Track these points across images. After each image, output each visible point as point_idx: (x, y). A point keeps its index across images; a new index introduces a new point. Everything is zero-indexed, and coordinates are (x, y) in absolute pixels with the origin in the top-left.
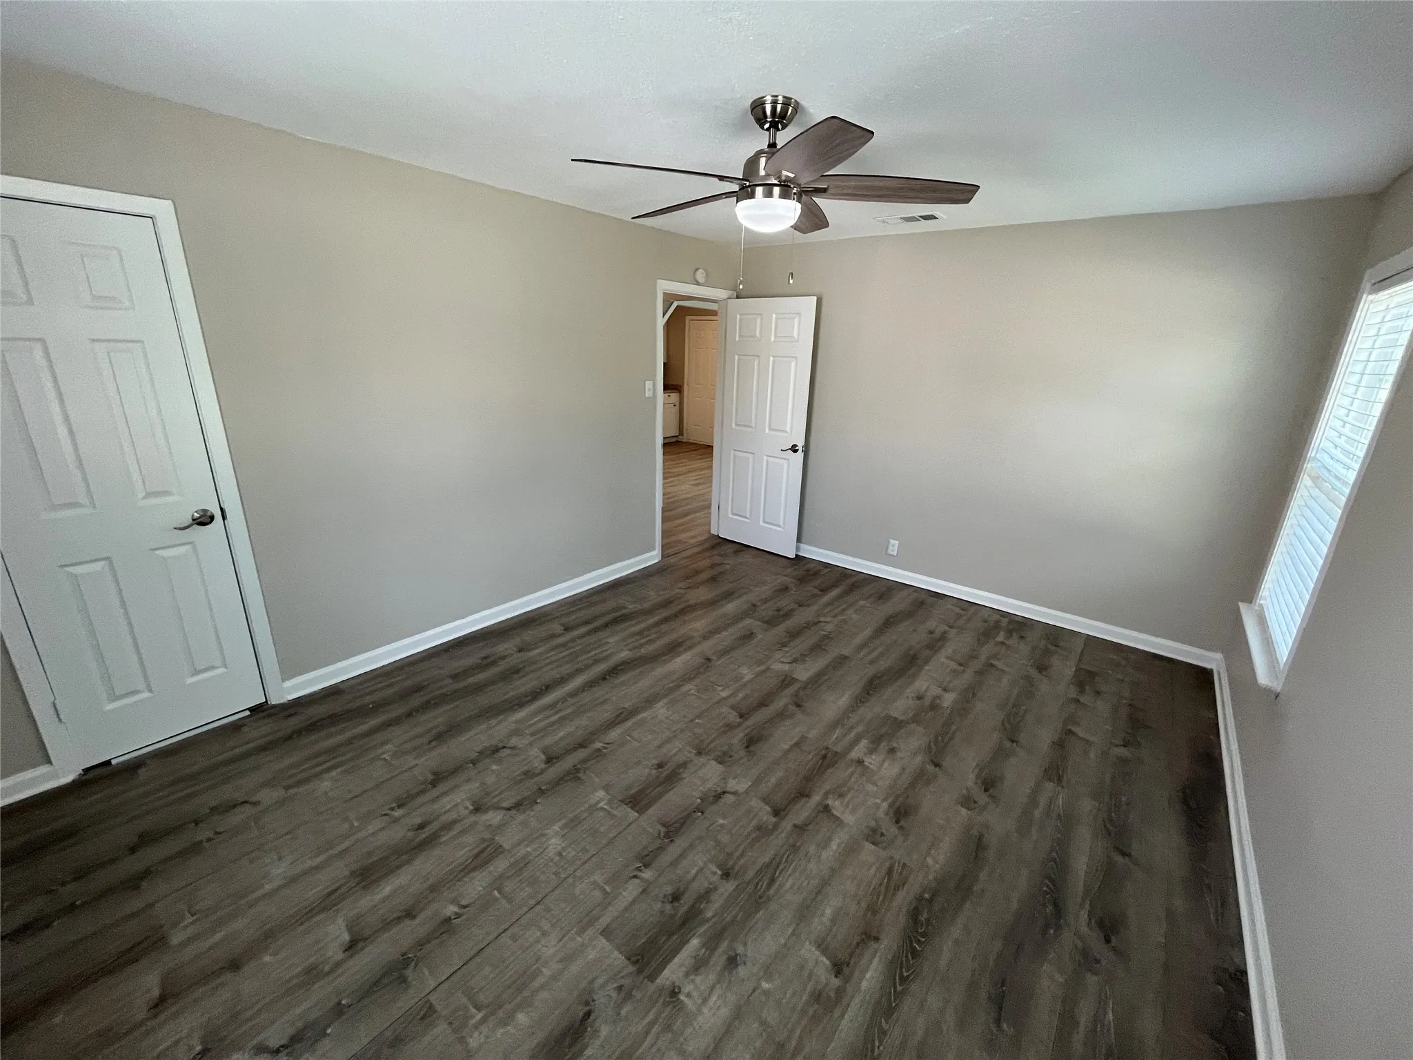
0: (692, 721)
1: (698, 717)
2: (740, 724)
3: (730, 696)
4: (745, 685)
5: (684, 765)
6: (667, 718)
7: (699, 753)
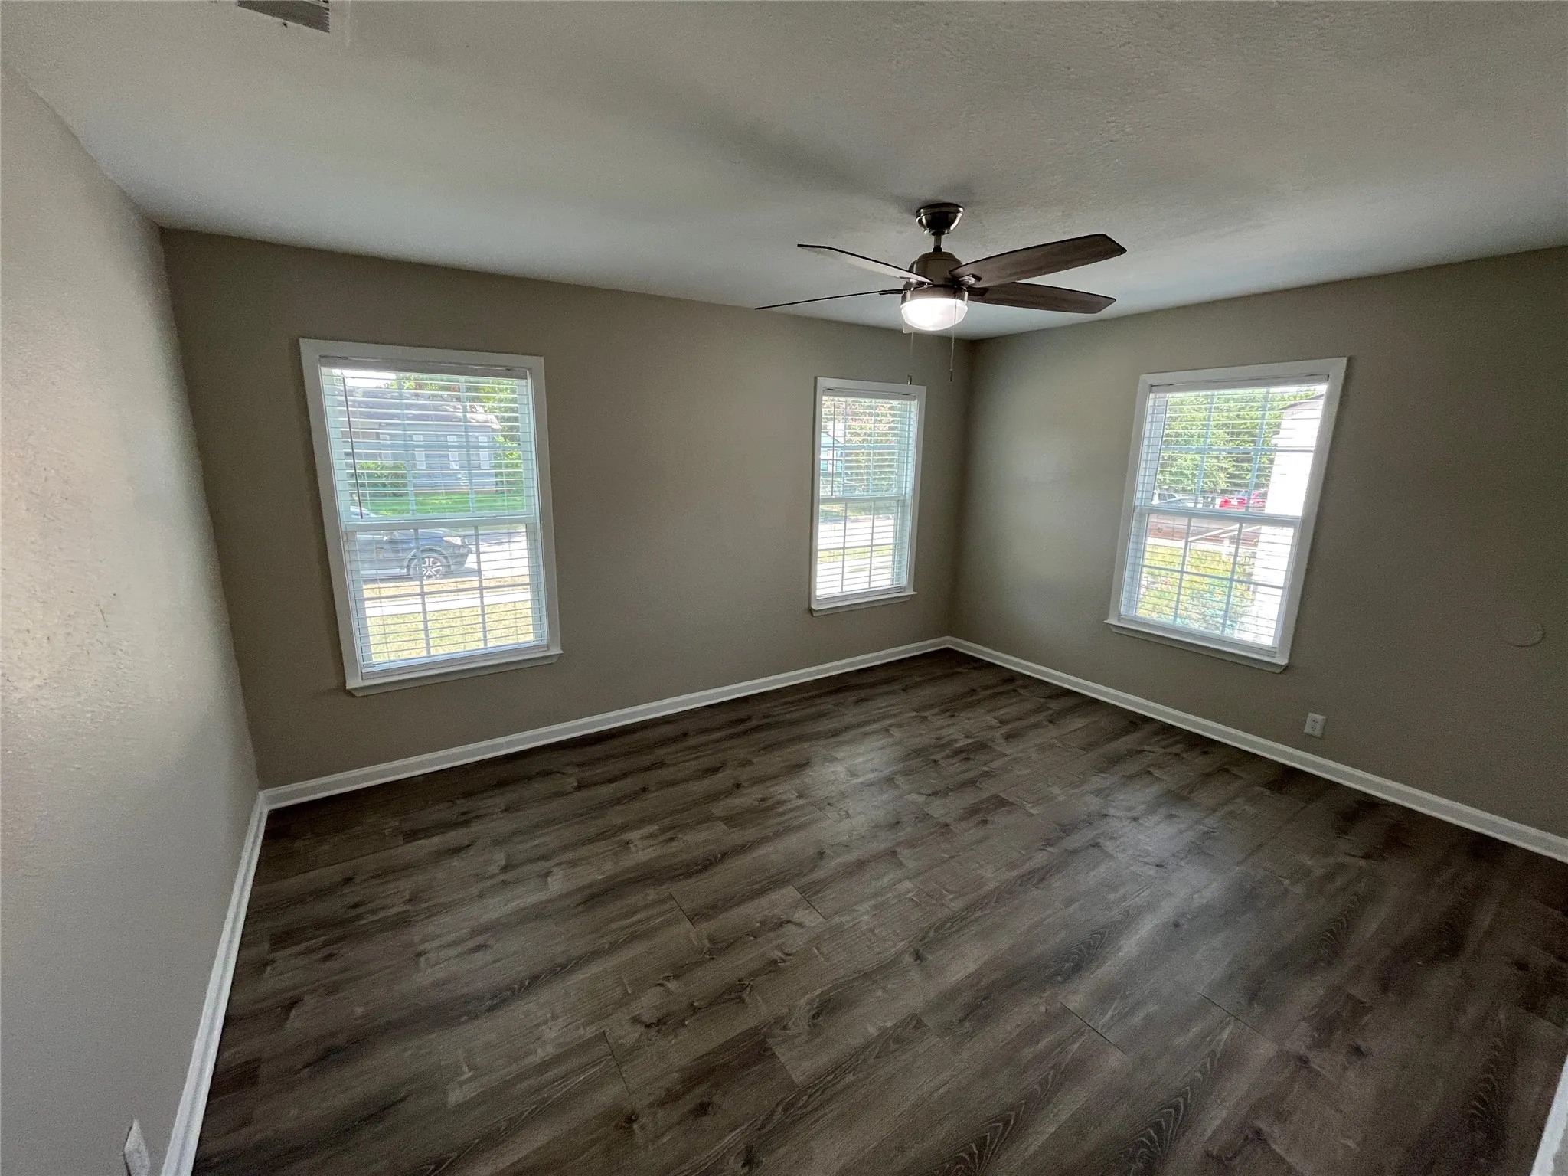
0: (952, 857)
1: (945, 862)
2: (899, 844)
3: (900, 881)
4: (874, 895)
5: (962, 819)
6: (982, 866)
7: (947, 825)
